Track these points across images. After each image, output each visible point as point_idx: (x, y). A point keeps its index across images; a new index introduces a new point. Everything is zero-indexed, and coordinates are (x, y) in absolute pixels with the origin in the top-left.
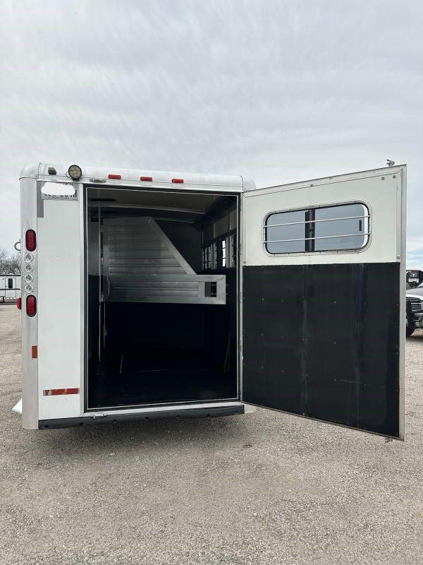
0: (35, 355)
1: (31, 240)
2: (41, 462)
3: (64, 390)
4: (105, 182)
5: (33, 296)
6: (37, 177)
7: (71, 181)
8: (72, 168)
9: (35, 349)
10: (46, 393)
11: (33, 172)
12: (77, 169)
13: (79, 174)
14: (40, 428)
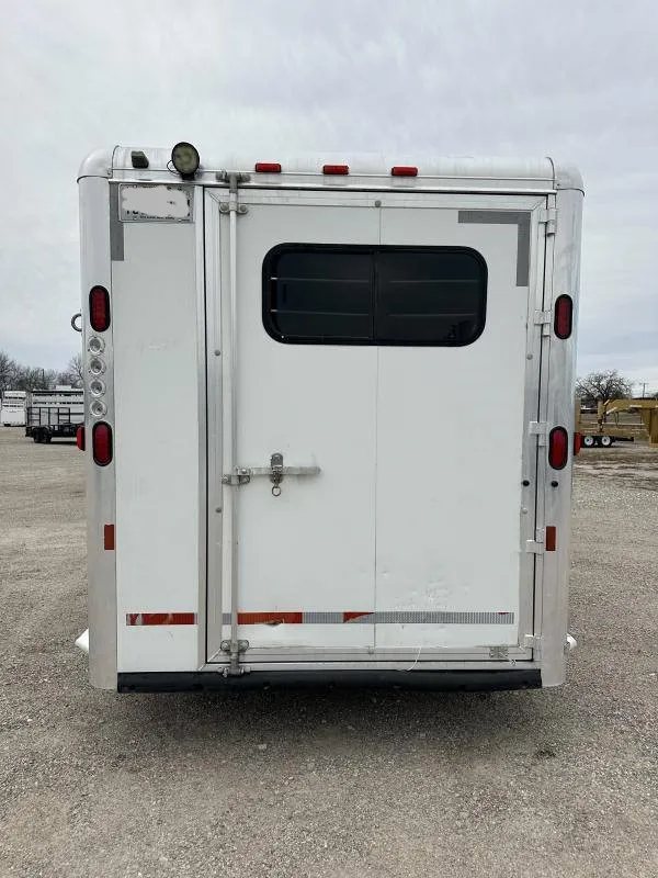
0: (110, 543)
1: (100, 308)
2: (124, 751)
3: (167, 615)
4: (248, 180)
5: (106, 424)
6: (110, 173)
7: (177, 181)
8: (179, 150)
9: (110, 532)
10: (132, 619)
11: (100, 163)
12: (190, 151)
13: (194, 162)
14: (120, 689)
